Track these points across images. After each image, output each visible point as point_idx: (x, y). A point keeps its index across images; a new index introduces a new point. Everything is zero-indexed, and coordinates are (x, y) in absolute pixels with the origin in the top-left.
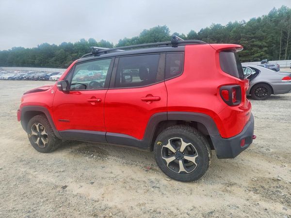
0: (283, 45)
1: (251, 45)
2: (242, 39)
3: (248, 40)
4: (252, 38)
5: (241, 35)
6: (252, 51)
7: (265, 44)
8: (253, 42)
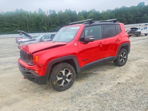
0: (26, 27)
1: (11, 25)
2: (5, 22)
3: (9, 23)
4: (11, 22)
5: (4, 19)
6: (13, 28)
7: (18, 26)
8: (12, 24)
